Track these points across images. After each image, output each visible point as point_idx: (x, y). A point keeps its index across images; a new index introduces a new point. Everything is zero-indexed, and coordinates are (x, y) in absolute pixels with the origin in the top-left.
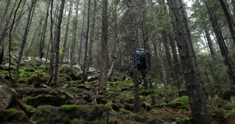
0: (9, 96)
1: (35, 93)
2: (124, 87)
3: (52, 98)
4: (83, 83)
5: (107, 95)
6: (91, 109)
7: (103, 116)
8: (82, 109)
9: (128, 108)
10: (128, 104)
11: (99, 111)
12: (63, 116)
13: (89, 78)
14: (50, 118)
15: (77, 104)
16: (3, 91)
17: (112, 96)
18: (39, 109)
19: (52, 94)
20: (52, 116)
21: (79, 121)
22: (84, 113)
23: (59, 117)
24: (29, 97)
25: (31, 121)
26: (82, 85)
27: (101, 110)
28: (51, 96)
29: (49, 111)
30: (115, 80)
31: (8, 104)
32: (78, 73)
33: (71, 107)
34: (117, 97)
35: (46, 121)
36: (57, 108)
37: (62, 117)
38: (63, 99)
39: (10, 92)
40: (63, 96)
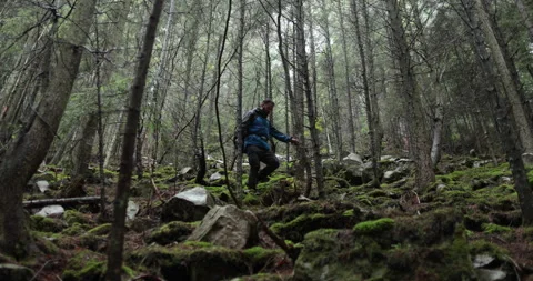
0: (243, 224)
1: (288, 214)
2: (476, 181)
3: (327, 219)
4: (377, 186)
5: (443, 201)
6: (425, 221)
7: (456, 231)
8: (404, 224)
9: (503, 221)
10: (501, 213)
11: (444, 223)
12: (365, 245)
13: (388, 174)
14: (339, 252)
15: (390, 216)
16: (230, 216)
17: (455, 200)
18: (311, 238)
19: (325, 210)
20: (342, 247)
21: (404, 250)
22: (410, 232)
23: (356, 248)
24: (279, 224)
25: (301, 263)
26: (377, 190)
27: (449, 219)
28: (324, 216)
29: (333, 239)
30: (451, 170)
31: (244, 241)
32: (361, 169)
33: (378, 224)
34: (469, 200)
35: (331, 258)
36: (347, 232)
37: (364, 247)
38: (348, 217)
39: (244, 216)
40: (349, 212)
